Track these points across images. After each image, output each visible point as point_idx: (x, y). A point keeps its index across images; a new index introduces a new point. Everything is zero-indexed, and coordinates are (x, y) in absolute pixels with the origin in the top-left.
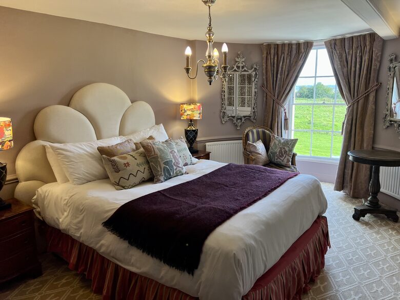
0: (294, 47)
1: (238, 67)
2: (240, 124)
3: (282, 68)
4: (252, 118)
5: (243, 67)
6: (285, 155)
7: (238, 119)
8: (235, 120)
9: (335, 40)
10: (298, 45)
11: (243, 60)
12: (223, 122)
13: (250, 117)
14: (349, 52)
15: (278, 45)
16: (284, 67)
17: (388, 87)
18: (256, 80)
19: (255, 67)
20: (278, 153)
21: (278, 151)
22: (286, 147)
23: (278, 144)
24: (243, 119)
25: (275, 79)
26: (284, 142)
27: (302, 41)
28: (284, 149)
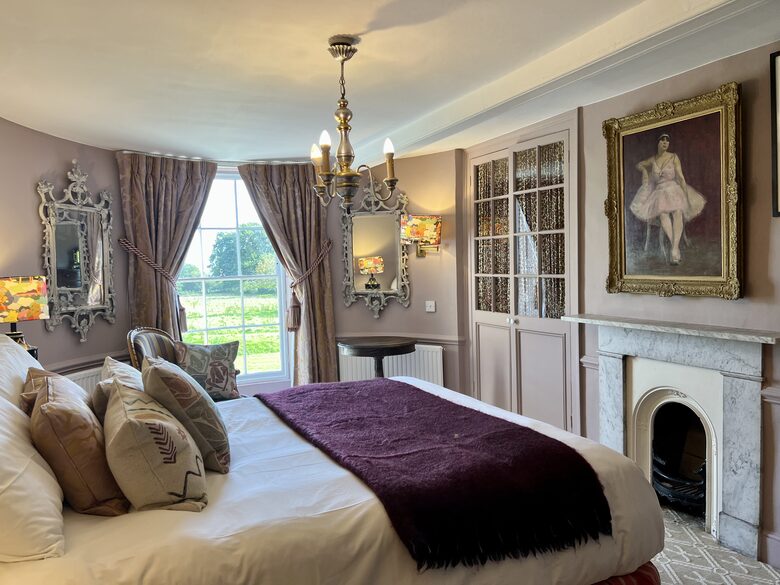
0: (184, 167)
1: (75, 195)
2: (86, 330)
3: (165, 206)
4: (108, 313)
5: (83, 197)
6: (225, 377)
7: (81, 318)
8: (74, 320)
9: (256, 166)
10: (191, 165)
11: (84, 179)
12: (51, 328)
13: (103, 310)
14: (280, 188)
15: (154, 158)
16: (169, 204)
17: (345, 245)
18: (110, 227)
19: (106, 198)
20: (209, 377)
21: (209, 372)
22: (222, 361)
23: (203, 359)
24: (92, 317)
25: (153, 227)
26: (214, 353)
27: (197, 159)
28: (220, 364)
